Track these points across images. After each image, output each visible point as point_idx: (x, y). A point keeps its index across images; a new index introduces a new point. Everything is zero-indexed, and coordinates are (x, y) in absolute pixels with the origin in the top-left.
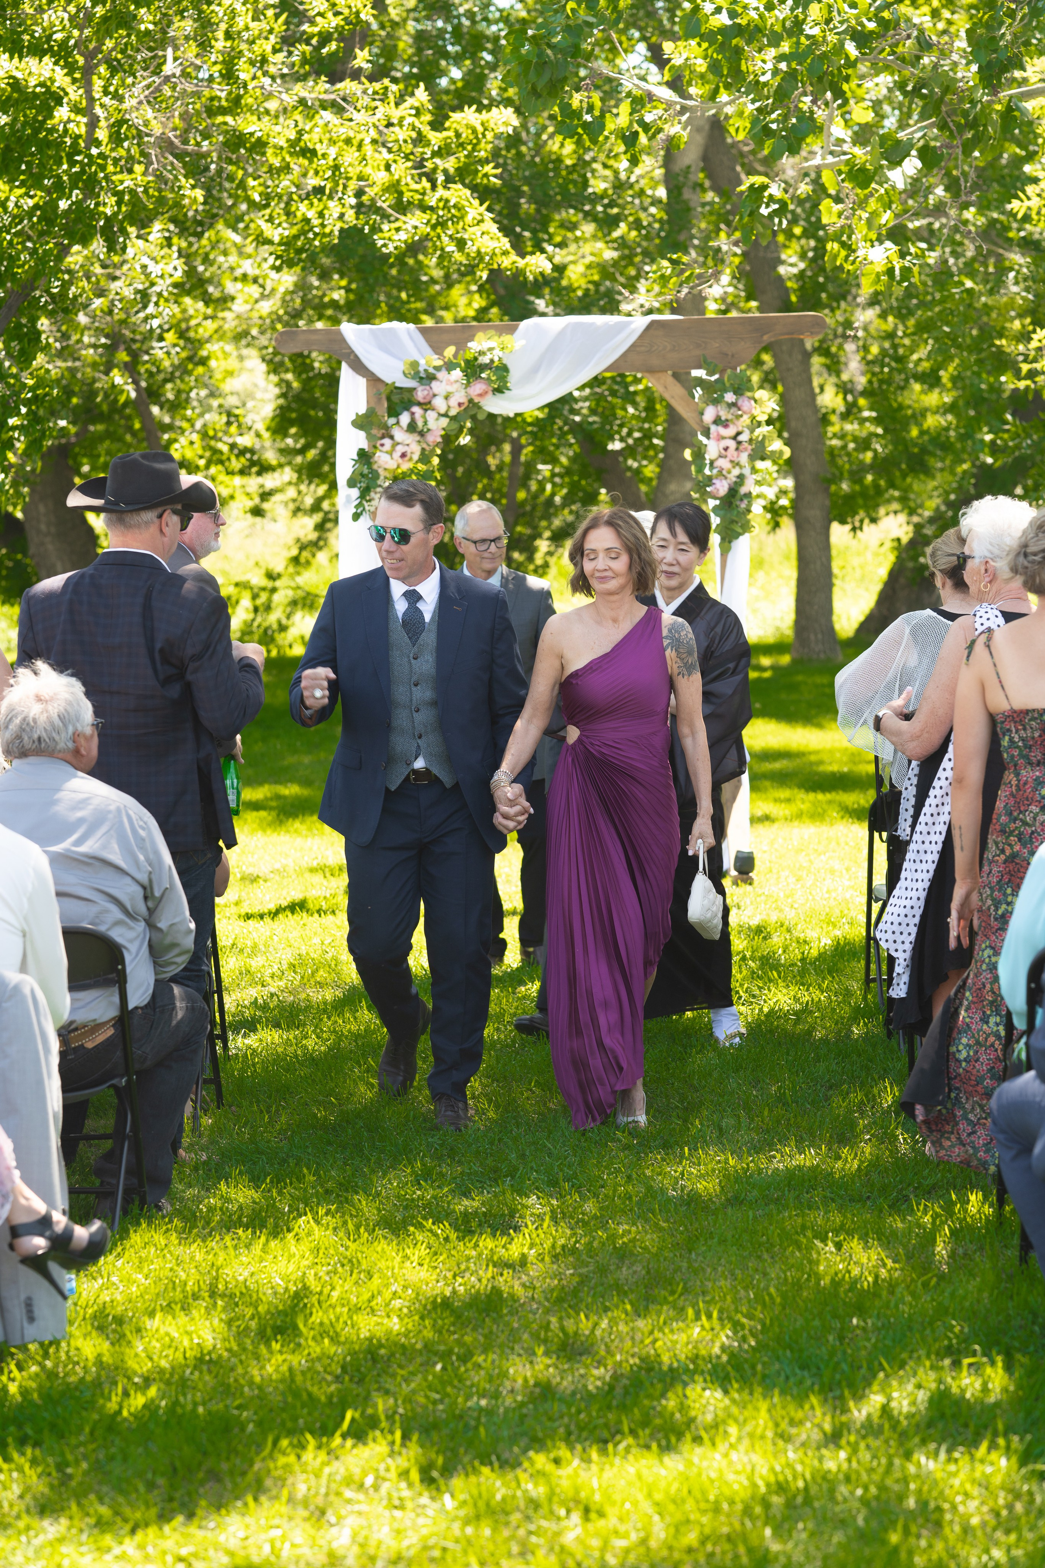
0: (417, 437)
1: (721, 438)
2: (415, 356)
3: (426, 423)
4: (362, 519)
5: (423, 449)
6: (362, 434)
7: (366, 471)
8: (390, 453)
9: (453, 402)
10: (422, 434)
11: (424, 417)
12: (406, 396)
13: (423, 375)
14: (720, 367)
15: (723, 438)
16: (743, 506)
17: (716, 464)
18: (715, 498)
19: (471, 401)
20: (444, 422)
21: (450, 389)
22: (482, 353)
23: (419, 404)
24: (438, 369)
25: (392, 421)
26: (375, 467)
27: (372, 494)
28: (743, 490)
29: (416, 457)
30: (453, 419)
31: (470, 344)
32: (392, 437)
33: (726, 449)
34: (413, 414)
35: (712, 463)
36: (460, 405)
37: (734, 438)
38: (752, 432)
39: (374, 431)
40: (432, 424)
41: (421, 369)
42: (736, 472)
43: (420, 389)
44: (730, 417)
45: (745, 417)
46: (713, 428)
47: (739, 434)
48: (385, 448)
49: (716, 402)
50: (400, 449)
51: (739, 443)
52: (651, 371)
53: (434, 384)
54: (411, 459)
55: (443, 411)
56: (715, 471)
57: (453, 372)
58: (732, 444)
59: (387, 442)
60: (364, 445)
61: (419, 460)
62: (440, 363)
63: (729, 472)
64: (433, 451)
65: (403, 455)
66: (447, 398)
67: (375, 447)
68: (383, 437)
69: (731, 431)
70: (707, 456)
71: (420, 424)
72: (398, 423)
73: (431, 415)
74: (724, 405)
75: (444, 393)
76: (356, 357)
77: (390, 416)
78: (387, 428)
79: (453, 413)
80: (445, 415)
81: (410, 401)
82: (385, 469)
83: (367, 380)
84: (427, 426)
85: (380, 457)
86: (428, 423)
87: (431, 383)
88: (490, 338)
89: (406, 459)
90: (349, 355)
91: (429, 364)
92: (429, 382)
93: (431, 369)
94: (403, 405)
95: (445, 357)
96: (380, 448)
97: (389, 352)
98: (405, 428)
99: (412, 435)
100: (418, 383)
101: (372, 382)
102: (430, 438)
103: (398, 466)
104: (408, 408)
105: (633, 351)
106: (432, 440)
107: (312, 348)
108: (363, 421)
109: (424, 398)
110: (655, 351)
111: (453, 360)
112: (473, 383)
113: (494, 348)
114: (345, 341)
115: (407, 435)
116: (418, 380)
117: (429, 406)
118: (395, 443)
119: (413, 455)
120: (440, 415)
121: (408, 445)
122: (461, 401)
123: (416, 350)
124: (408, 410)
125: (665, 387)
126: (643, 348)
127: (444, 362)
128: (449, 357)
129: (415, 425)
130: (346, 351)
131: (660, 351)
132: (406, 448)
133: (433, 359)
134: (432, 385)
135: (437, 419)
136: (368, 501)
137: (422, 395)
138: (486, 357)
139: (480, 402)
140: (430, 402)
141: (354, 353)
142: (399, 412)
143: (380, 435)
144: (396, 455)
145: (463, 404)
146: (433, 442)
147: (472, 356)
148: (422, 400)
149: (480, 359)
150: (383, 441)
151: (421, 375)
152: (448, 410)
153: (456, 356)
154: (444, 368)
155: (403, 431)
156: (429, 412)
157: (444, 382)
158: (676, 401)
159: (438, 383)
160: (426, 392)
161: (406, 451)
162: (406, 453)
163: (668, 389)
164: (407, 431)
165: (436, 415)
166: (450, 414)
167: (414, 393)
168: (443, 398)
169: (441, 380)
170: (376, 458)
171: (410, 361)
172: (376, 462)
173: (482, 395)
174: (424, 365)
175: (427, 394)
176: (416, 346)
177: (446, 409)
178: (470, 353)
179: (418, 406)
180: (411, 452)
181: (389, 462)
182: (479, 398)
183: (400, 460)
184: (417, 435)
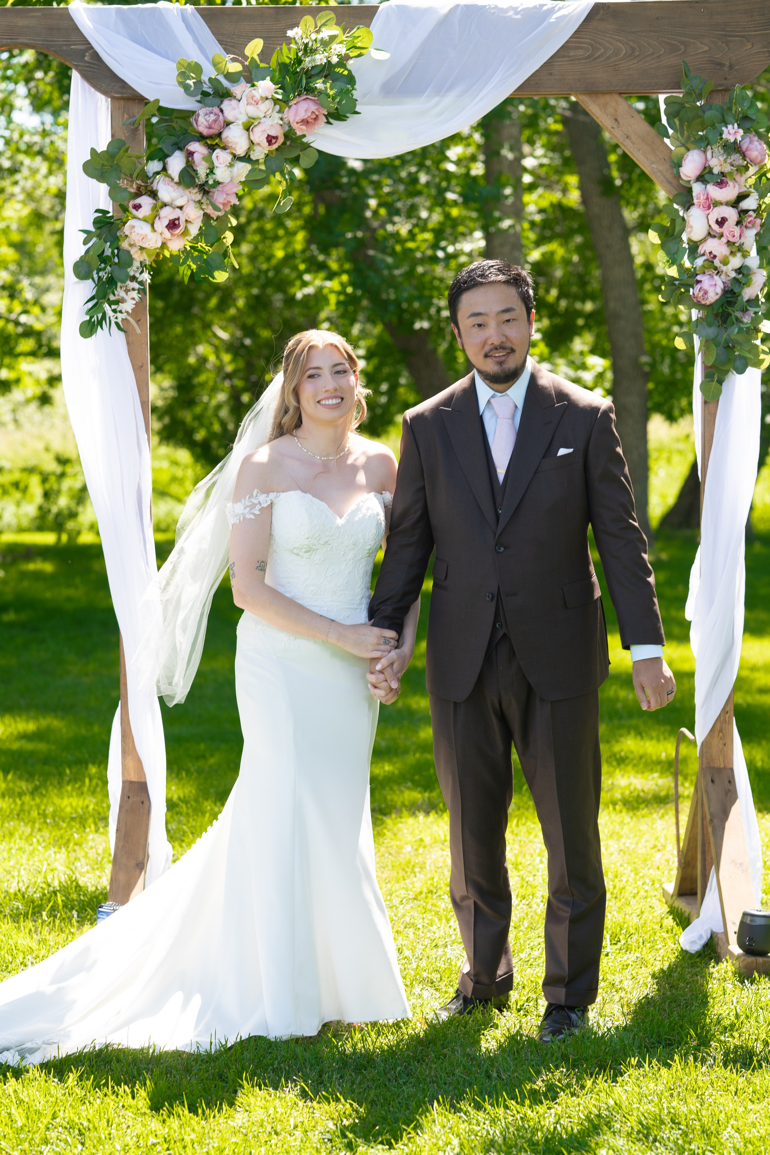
0: (196, 195)
1: (711, 204)
2: (195, 56)
3: (212, 171)
4: (101, 333)
5: (207, 217)
6: (104, 188)
7: (108, 252)
8: (152, 221)
9: (259, 135)
10: (205, 189)
11: (208, 159)
12: (177, 124)
13: (207, 88)
14: (711, 85)
15: (717, 204)
16: (747, 320)
17: (701, 250)
18: (699, 305)
19: (289, 135)
20: (243, 169)
21: (252, 111)
22: (308, 50)
23: (201, 138)
24: (232, 78)
25: (154, 166)
26: (125, 245)
27: (120, 293)
28: (748, 293)
29: (194, 230)
31: (290, 33)
32: (154, 194)
33: (721, 222)
34: (190, 154)
35: (694, 248)
36: (270, 139)
37: (735, 203)
38: (762, 196)
39: (123, 183)
40: (221, 174)
41: (205, 78)
42: (736, 262)
43: (202, 112)
44: (727, 169)
45: (752, 170)
46: (697, 188)
47: (742, 197)
48: (141, 213)
49: (703, 144)
50: (167, 214)
51: (747, 211)
52: (593, 92)
53: (227, 105)
54: (186, 232)
55: (241, 151)
56: (700, 262)
57: (261, 84)
58: (732, 214)
59: (146, 201)
60: (107, 204)
61: (200, 235)
62: (235, 67)
63: (725, 263)
64: (222, 220)
65: (173, 225)
66: (248, 128)
67: (125, 210)
68: (138, 194)
69: (730, 193)
70: (684, 237)
71: (202, 170)
72: (165, 169)
73: (221, 157)
74: (718, 150)
75: (243, 119)
76: (96, 56)
77: (150, 158)
78: (144, 176)
79: (258, 154)
80: (246, 158)
81: (185, 132)
82: (142, 249)
83: (113, 98)
84: (214, 176)
85: (133, 227)
86: (216, 171)
87: (222, 102)
88: (324, 25)
89: (177, 231)
90: (83, 53)
91: (218, 70)
92: (218, 100)
93: (221, 78)
94: (173, 139)
95: (246, 58)
96: (134, 212)
97: (150, 48)
98: (176, 179)
99: (187, 191)
100: (199, 102)
101: (122, 103)
102: (219, 197)
103: (164, 245)
104: (181, 145)
105: (564, 57)
106: (221, 201)
107: (19, 41)
108: (103, 165)
109: (210, 127)
110: (599, 57)
111: (259, 62)
112: (295, 102)
113: (333, 38)
114: (75, 29)
115: (180, 190)
116: (199, 97)
117: (217, 141)
118: (159, 204)
119: (190, 226)
120: (236, 158)
121: (181, 208)
122: (273, 133)
123: (196, 47)
124: (181, 149)
125: (616, 120)
126: (580, 52)
127: (243, 66)
128: (252, 58)
129: (193, 174)
130: (78, 47)
131: (609, 58)
132: (177, 213)
133: (224, 63)
134: (222, 106)
135: (231, 165)
136: (110, 303)
137: (206, 123)
138: (318, 57)
139: (304, 136)
140: (219, 135)
141: (92, 48)
142: (166, 151)
143: (133, 189)
144: (161, 225)
145: (276, 138)
146: (224, 204)
147: (292, 56)
148: (205, 132)
149: (307, 59)
150: (138, 201)
151: (204, 89)
152: (249, 149)
153: (265, 55)
154: (244, 77)
155: (173, 184)
156: (218, 151)
157: (244, 100)
158: (633, 143)
159: (234, 102)
160: (212, 117)
161: (178, 219)
162: (177, 222)
163: (621, 123)
164: (179, 184)
165: (229, 158)
166: (254, 157)
167: (192, 120)
168: (242, 127)
169: (239, 97)
170: (126, 229)
171: (186, 65)
172: (127, 236)
173: (308, 122)
174: (209, 72)
175: (215, 121)
176: (196, 40)
177: (247, 147)
178: (289, 49)
179: (199, 141)
180: (186, 221)
181: (149, 237)
182: (304, 127)
183: (167, 234)
184: (196, 190)
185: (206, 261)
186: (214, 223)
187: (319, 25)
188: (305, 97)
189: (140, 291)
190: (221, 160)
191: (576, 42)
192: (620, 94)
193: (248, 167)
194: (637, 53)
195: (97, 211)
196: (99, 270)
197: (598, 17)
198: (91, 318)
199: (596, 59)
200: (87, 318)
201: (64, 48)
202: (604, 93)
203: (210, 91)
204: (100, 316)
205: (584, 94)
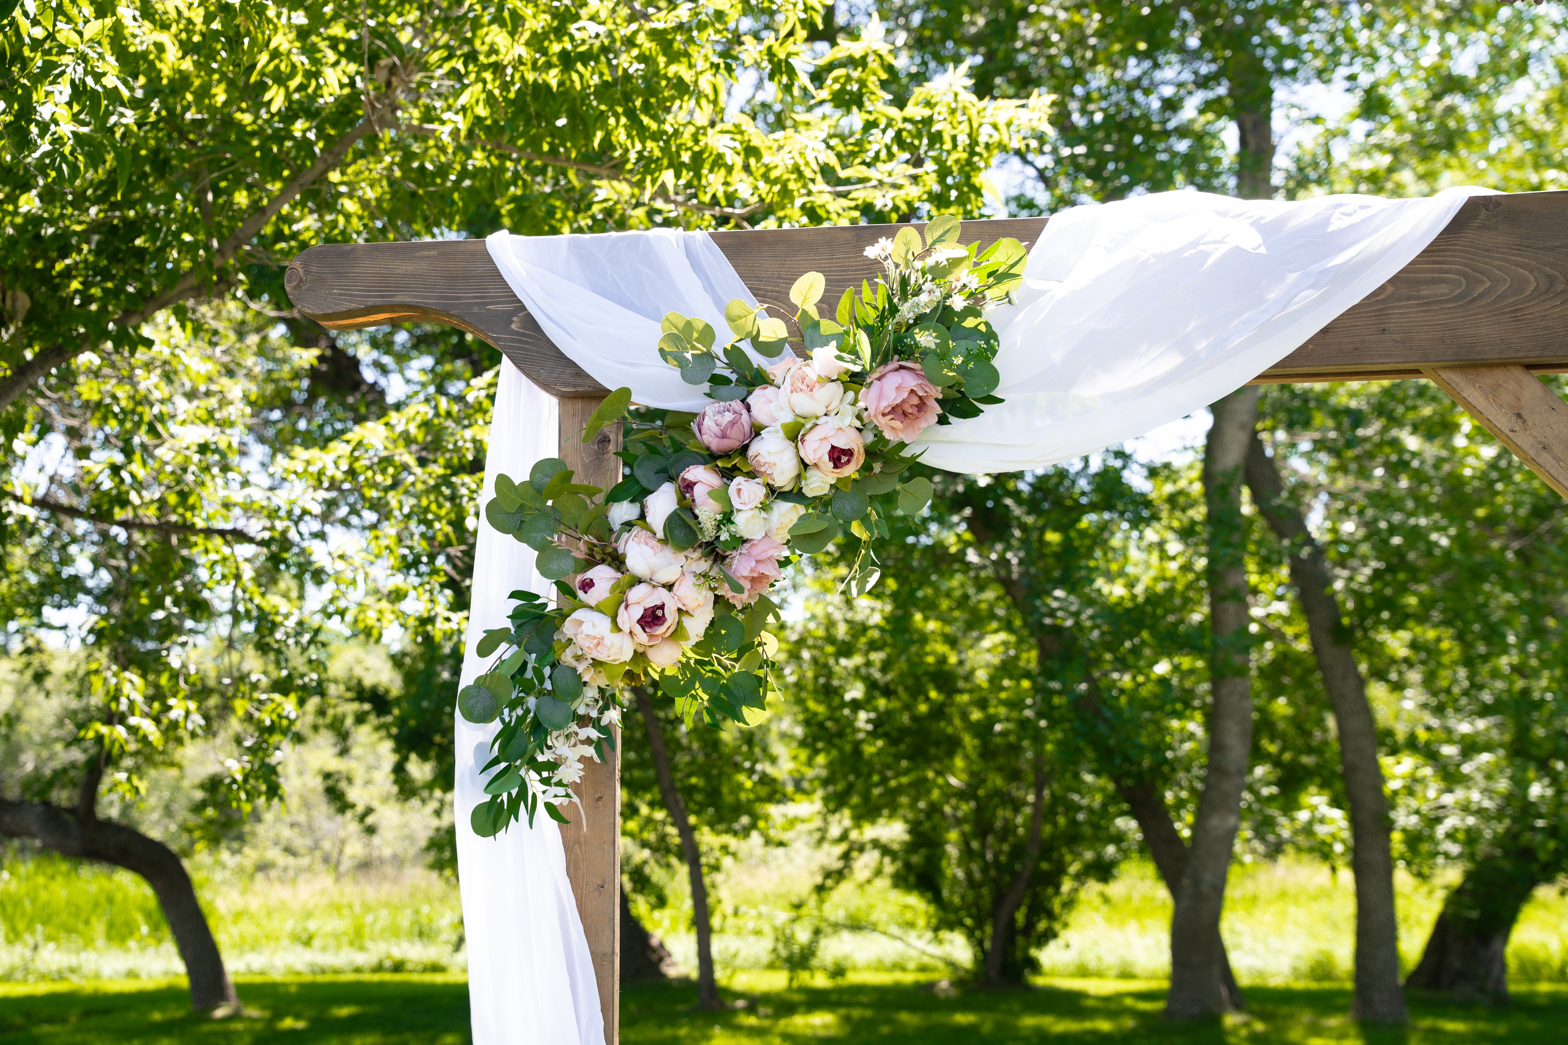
0: (697, 562)
2: (702, 312)
3: (727, 518)
4: (518, 826)
5: (720, 603)
8: (612, 611)
9: (815, 449)
10: (716, 552)
11: (721, 495)
12: (668, 435)
13: (721, 369)
20: (787, 514)
21: (806, 404)
22: (908, 289)
23: (710, 457)
24: (771, 350)
25: (622, 512)
26: (566, 657)
27: (557, 748)
29: (697, 627)
30: (821, 503)
32: (617, 561)
34: (690, 486)
36: (838, 456)
39: (561, 542)
40: (746, 523)
41: (717, 349)
43: (711, 412)
48: (592, 597)
50: (641, 598)
52: (1470, 362)
53: (759, 398)
54: (678, 633)
55: (783, 479)
59: (603, 576)
61: (711, 639)
62: (774, 329)
65: (652, 618)
66: (795, 434)
67: (566, 592)
68: (590, 562)
71: (709, 519)
72: (642, 516)
73: (746, 492)
75: (788, 418)
77: (615, 496)
79: (818, 484)
80: (795, 495)
81: (679, 447)
82: (596, 664)
83: (563, 397)
84: (732, 528)
85: (581, 623)
86: (738, 518)
87: (749, 393)
88: (940, 240)
89: (661, 630)
90: (507, 318)
91: (736, 329)
92: (743, 390)
93: (746, 347)
94: (659, 462)
95: (794, 308)
96: (580, 594)
97: (628, 305)
98: (660, 534)
99: (681, 556)
100: (709, 395)
101: (579, 404)
102: (742, 566)
103: (640, 656)
104: (673, 472)
105: (1409, 298)
106: (746, 573)
107: (397, 299)
108: (522, 507)
109: (724, 436)
110: (1481, 296)
111: (816, 317)
112: (876, 375)
113: (955, 263)
114: (497, 275)
115: (668, 553)
116: (706, 386)
117: (736, 461)
118: (626, 578)
119: (687, 621)
120: (775, 493)
121: (669, 587)
122: (842, 444)
123: (708, 300)
124: (671, 479)
125: (1519, 416)
126: (1442, 289)
127: (787, 321)
128: (804, 312)
129: (691, 522)
130: (500, 307)
131: (1501, 297)
132: (661, 596)
133: (751, 318)
134: (750, 400)
135: (764, 508)
136: (538, 767)
137: (717, 430)
138: (924, 298)
139: (902, 445)
140: (745, 449)
141: (524, 308)
142: (644, 483)
143: (580, 551)
144: (629, 618)
145: (849, 453)
146: (753, 580)
147: (881, 302)
148: (715, 444)
149: (907, 305)
150: (590, 574)
151: (717, 371)
152: (799, 477)
153: (827, 305)
154: (792, 345)
155: (654, 543)
156: (739, 480)
157: (787, 387)
158: (1558, 460)
159: (770, 390)
160: (729, 417)
161: (662, 607)
162: (659, 613)
163: (1530, 422)
164: (664, 542)
165: (762, 491)
166: (809, 492)
167: (694, 426)
168: (781, 434)
169: (778, 381)
170: (568, 628)
171: (681, 325)
172: (570, 640)
173: (905, 414)
174: (725, 338)
175: (733, 423)
176: (709, 287)
177: (794, 473)
178: (875, 292)
179: (705, 463)
180: (679, 610)
181: (607, 642)
182: (897, 424)
183: (642, 637)
184: (697, 554)
185: (725, 688)
186: (741, 617)
187: (929, 242)
188: (895, 365)
189: (603, 746)
190: (745, 494)
191: (1432, 271)
192: (1529, 367)
193: (801, 510)
194: (1560, 287)
195: (514, 595)
196: (513, 706)
197: (1476, 223)
198: (495, 798)
199: (1474, 300)
200: (487, 798)
201: (476, 309)
202: (1491, 365)
203: (727, 373)
204: (514, 792)
205: (1452, 368)
